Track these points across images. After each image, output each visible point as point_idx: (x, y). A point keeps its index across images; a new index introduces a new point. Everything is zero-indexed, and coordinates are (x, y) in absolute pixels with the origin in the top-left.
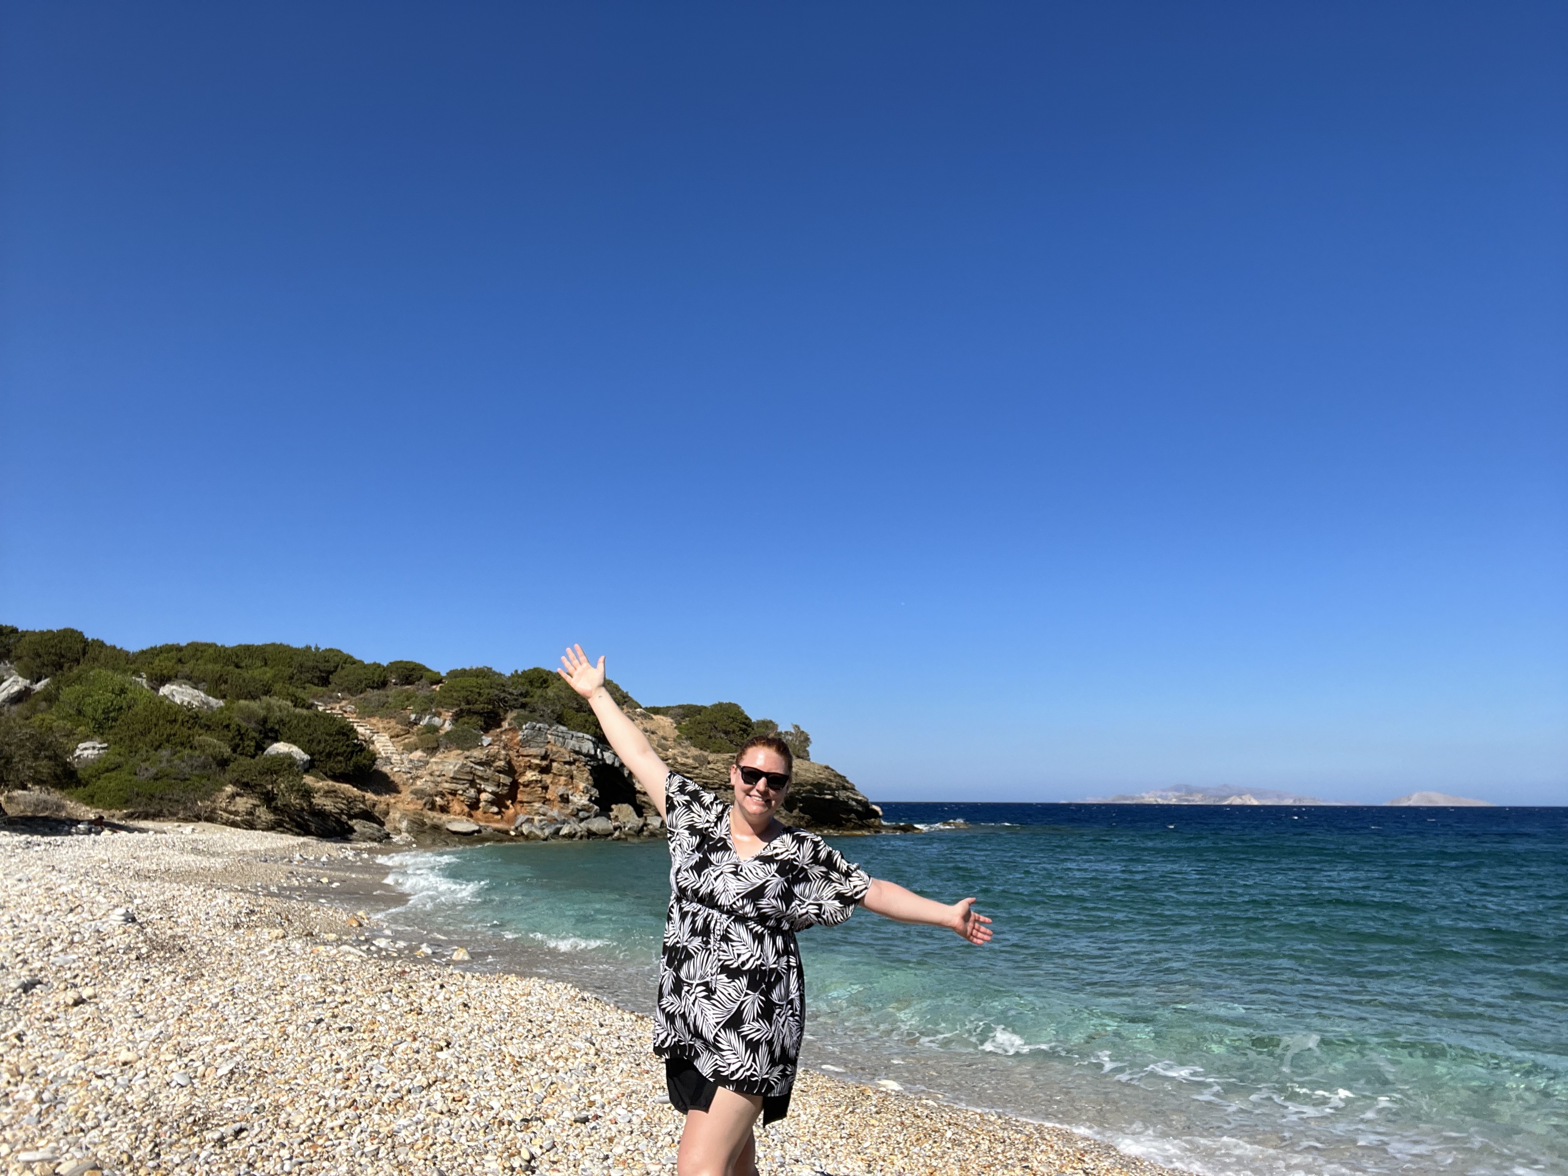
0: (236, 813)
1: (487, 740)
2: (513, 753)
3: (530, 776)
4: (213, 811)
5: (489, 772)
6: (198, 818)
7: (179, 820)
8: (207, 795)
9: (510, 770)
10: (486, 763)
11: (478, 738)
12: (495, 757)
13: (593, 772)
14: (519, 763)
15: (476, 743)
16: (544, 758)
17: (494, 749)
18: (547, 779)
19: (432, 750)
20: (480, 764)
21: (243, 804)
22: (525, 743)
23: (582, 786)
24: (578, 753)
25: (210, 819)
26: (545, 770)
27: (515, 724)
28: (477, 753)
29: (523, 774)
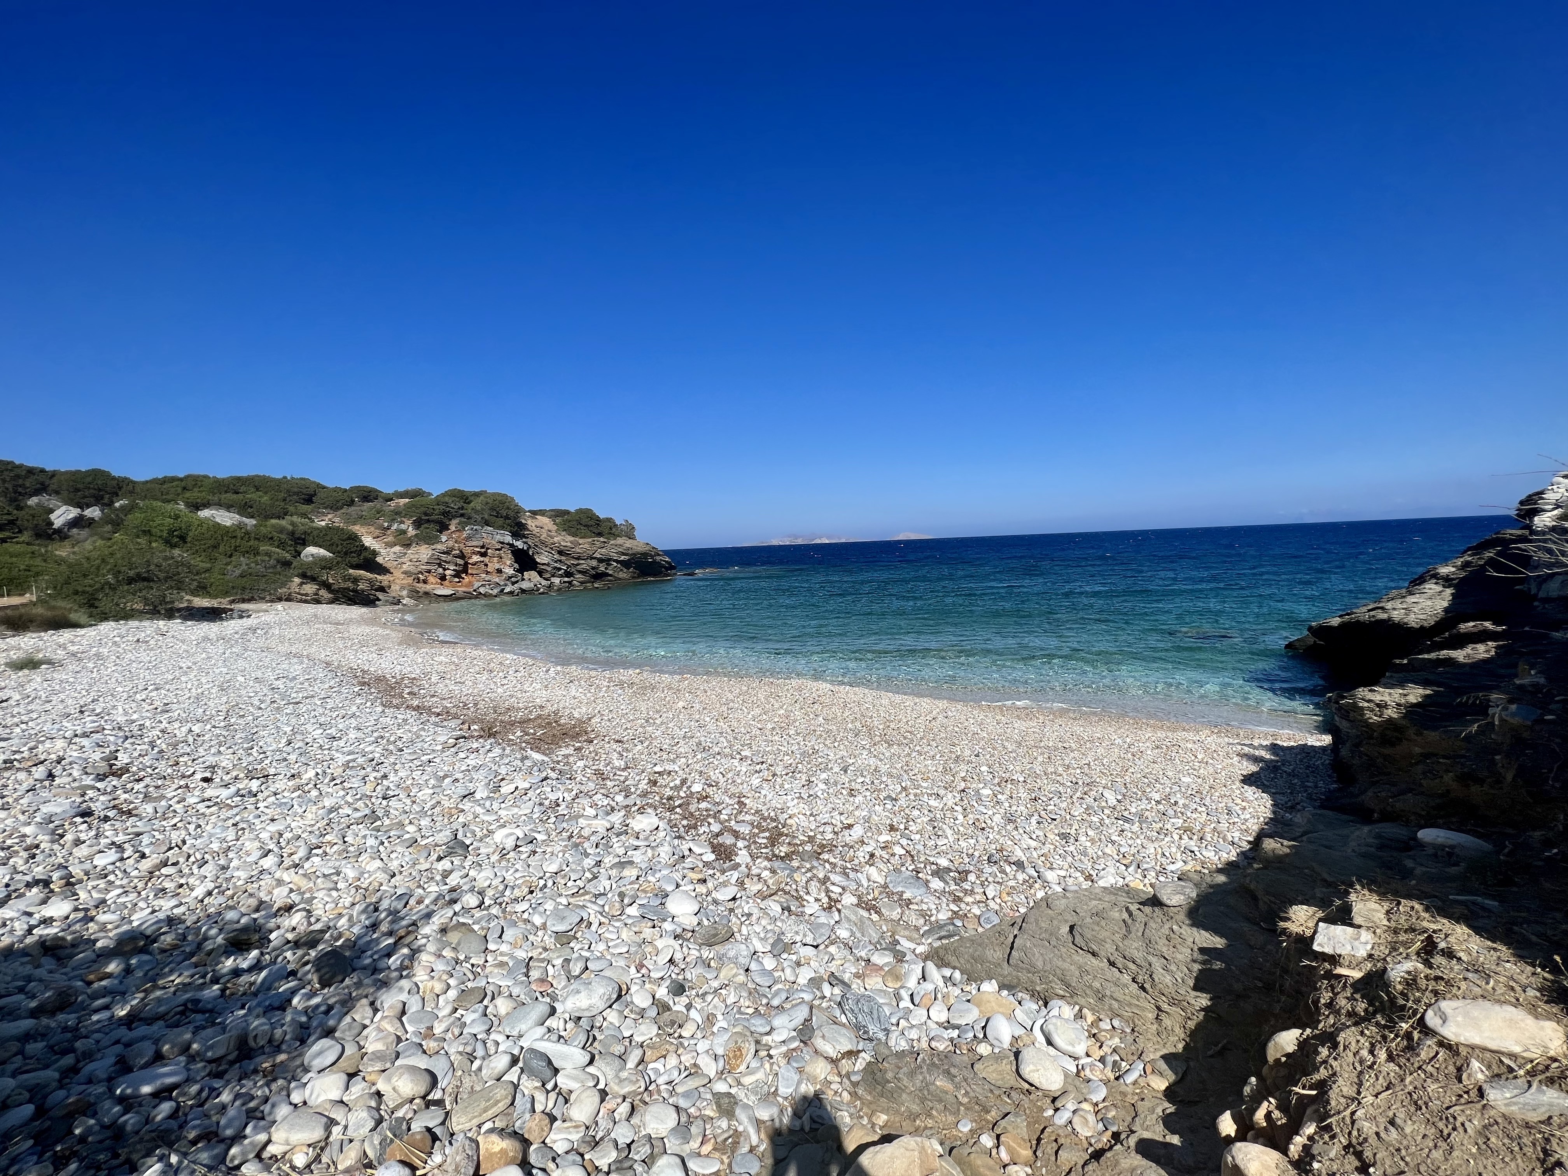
0: (306, 595)
1: (444, 538)
2: (462, 546)
3: (476, 558)
4: (290, 594)
5: (449, 558)
6: (280, 599)
7: (267, 602)
8: (283, 585)
9: (462, 556)
10: (447, 553)
11: (438, 537)
12: (452, 549)
13: (512, 552)
14: (467, 551)
15: (436, 540)
16: (482, 547)
17: (451, 543)
18: (486, 560)
19: (408, 546)
20: (444, 553)
21: (310, 588)
22: (469, 538)
23: (508, 562)
24: (502, 543)
25: (289, 599)
26: (484, 555)
27: (460, 527)
28: (440, 547)
29: (470, 558)
